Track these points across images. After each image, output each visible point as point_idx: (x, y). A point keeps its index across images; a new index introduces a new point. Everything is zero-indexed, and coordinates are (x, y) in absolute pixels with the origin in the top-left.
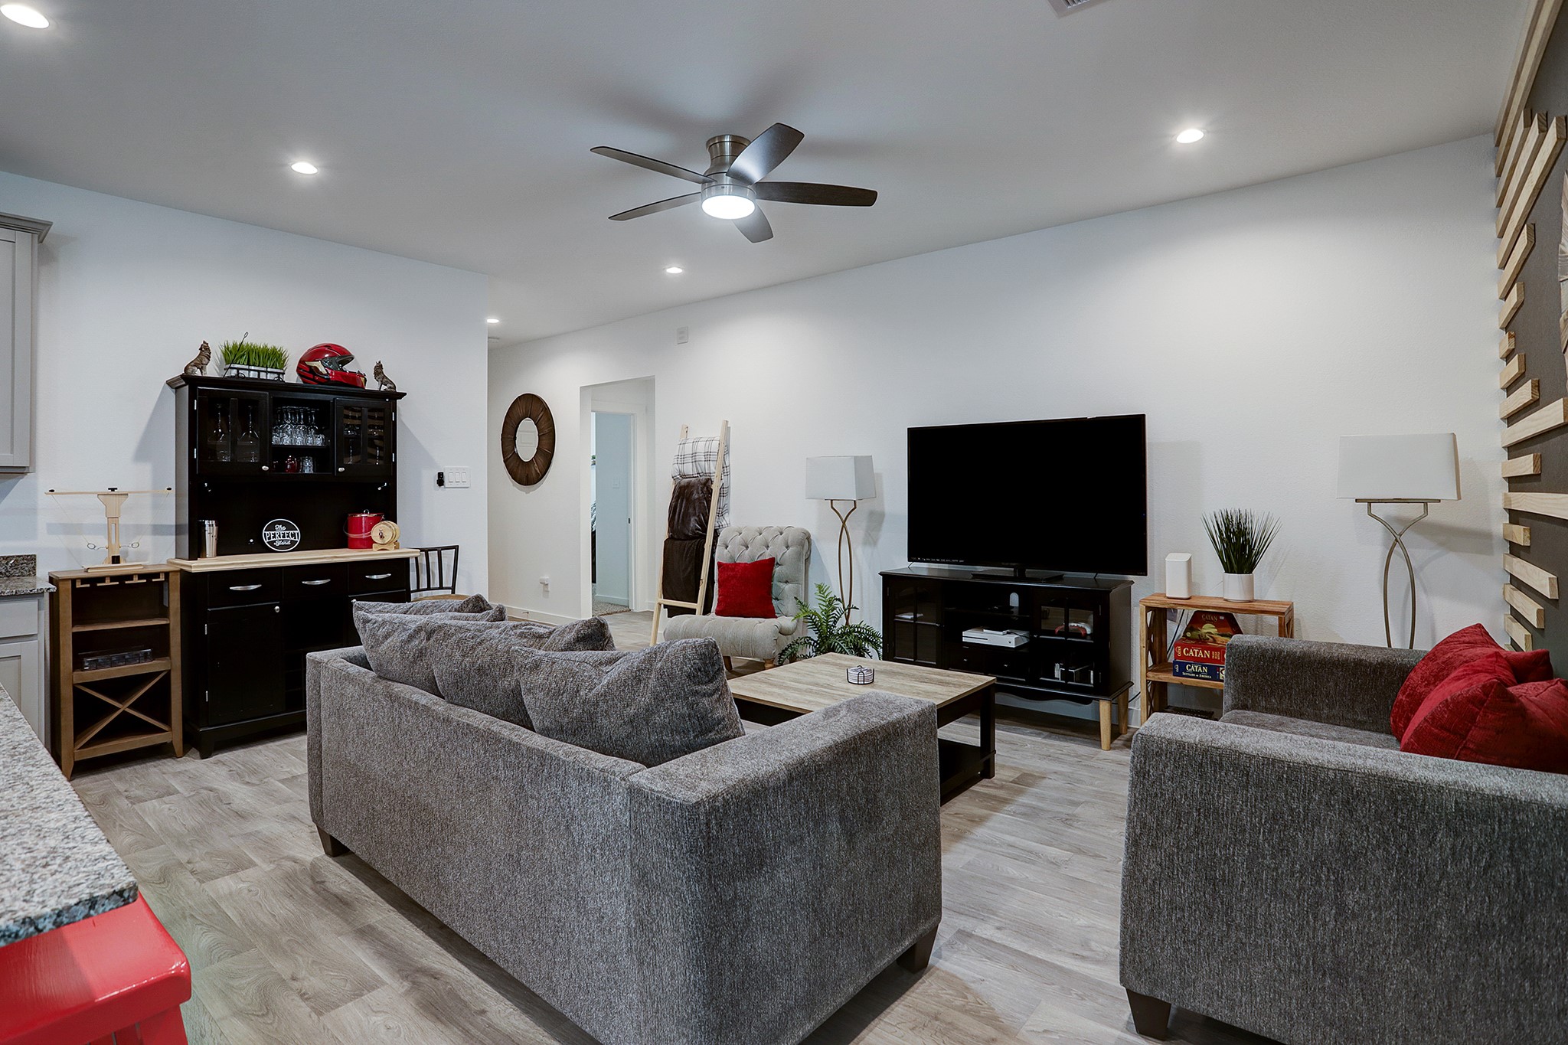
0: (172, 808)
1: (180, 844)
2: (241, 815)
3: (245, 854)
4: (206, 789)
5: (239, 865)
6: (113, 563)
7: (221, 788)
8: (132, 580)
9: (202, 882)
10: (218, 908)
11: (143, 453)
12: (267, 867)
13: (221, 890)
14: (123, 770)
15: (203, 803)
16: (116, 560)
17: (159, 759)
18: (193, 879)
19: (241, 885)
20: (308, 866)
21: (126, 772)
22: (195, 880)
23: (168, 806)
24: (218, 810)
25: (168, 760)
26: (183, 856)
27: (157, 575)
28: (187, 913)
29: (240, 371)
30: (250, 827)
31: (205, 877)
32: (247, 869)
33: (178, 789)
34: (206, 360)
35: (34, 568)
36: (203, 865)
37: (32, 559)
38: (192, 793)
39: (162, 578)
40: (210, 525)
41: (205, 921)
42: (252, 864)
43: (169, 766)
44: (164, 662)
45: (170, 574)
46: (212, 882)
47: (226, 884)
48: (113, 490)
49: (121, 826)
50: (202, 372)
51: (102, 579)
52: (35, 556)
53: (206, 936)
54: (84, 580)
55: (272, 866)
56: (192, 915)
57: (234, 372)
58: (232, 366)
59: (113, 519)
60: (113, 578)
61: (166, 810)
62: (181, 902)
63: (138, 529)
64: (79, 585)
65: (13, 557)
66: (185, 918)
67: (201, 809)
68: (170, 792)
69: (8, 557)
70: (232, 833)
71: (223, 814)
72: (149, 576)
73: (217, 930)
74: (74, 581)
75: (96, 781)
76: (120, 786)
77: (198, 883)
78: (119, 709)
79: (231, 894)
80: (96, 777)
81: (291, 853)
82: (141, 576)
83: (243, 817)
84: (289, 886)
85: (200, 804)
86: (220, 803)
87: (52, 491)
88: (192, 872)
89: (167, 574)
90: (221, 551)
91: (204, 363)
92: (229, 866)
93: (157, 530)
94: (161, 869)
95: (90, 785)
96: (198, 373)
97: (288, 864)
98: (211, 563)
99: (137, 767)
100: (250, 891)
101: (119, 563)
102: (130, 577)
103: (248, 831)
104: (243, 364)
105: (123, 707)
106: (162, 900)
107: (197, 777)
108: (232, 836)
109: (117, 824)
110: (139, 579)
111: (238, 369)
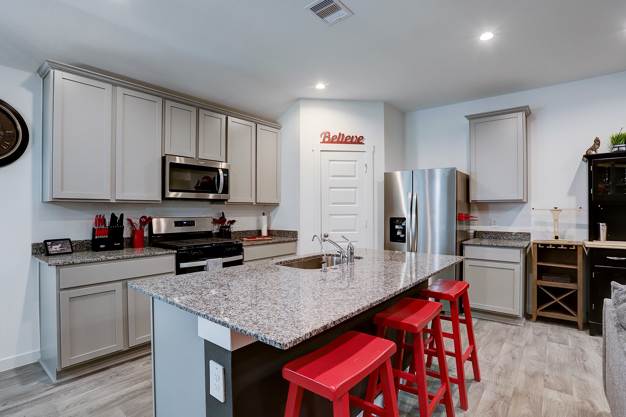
0: (560, 350)
1: (550, 366)
2: (585, 369)
3: (572, 387)
4: (580, 349)
5: (566, 390)
6: (555, 239)
7: (588, 353)
8: (561, 247)
9: (545, 387)
10: (541, 401)
11: (572, 192)
12: (576, 399)
13: (548, 395)
14: (556, 326)
15: (574, 355)
16: (557, 238)
17: (572, 327)
18: (543, 383)
19: (558, 399)
20: (597, 412)
21: (556, 327)
22: (543, 384)
23: (559, 348)
24: (578, 361)
25: (576, 329)
26: (547, 372)
27: (572, 246)
28: (529, 395)
29: (620, 148)
30: (585, 376)
31: (548, 385)
32: (567, 394)
33: (569, 343)
34: (597, 146)
35: (530, 238)
36: (551, 380)
37: (529, 234)
38: (573, 348)
39: (574, 248)
40: (602, 226)
41: (532, 403)
42: (571, 393)
43: (574, 332)
44: (575, 285)
45: (578, 246)
46: (548, 389)
47: (553, 395)
48: (556, 208)
49: (537, 347)
50: (596, 152)
51: (549, 245)
52: (530, 233)
53: (527, 409)
54: (542, 245)
55: (580, 401)
56: (529, 398)
57: (616, 149)
58: (615, 146)
59: (556, 220)
60: (553, 245)
61: (557, 350)
62: (531, 389)
63: (570, 226)
64: (540, 246)
65: (523, 233)
66: (526, 396)
67: (571, 357)
68: (565, 343)
69: (521, 233)
70: (575, 374)
71: (578, 364)
72: (568, 246)
73: (533, 410)
74: (538, 244)
75: (543, 326)
76: (549, 332)
77: (543, 386)
78: (555, 300)
79: (551, 399)
80: (545, 325)
81: (594, 401)
82: (565, 246)
83: (586, 370)
84: (579, 414)
85: (572, 354)
86: (581, 358)
87: (533, 209)
88: (545, 380)
89: (576, 246)
90: (608, 239)
91: (596, 147)
92: (561, 387)
93: (578, 226)
94: (535, 372)
95: (540, 327)
96: (594, 153)
97: (588, 405)
98: (603, 243)
99: (562, 327)
100: (559, 404)
101: (558, 239)
102: (560, 246)
103: (583, 378)
104: (622, 144)
105: (557, 300)
106: (525, 384)
107: (581, 342)
108: (573, 376)
109: (537, 346)
110: (564, 247)
111: (618, 147)
